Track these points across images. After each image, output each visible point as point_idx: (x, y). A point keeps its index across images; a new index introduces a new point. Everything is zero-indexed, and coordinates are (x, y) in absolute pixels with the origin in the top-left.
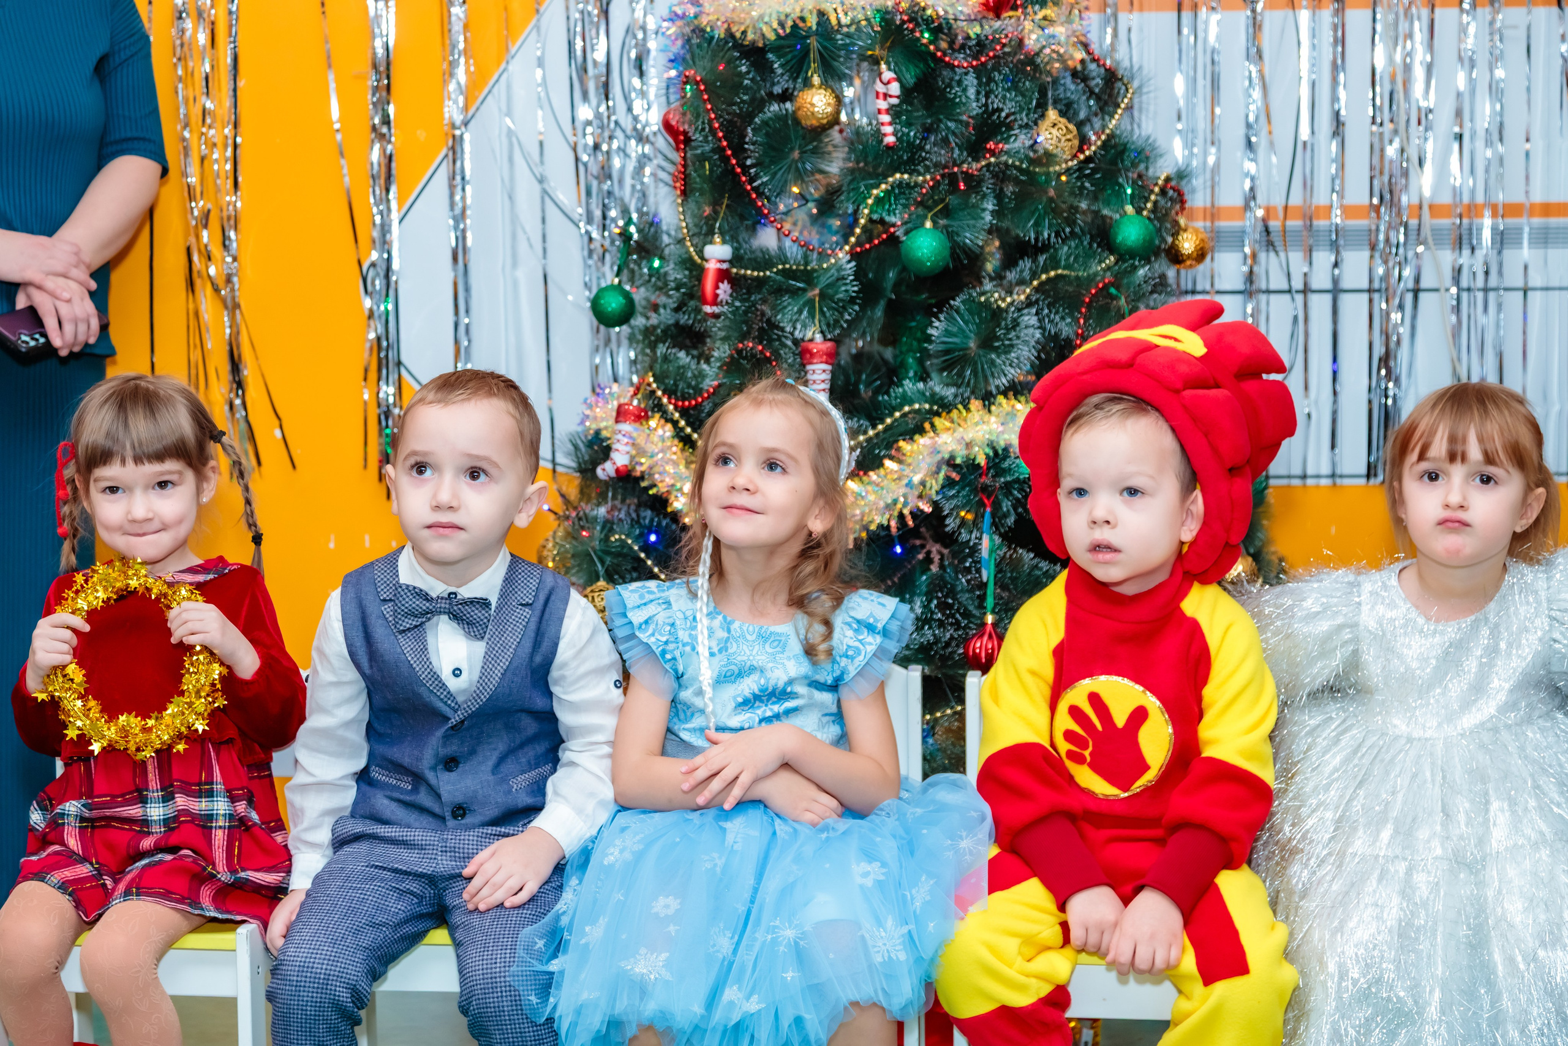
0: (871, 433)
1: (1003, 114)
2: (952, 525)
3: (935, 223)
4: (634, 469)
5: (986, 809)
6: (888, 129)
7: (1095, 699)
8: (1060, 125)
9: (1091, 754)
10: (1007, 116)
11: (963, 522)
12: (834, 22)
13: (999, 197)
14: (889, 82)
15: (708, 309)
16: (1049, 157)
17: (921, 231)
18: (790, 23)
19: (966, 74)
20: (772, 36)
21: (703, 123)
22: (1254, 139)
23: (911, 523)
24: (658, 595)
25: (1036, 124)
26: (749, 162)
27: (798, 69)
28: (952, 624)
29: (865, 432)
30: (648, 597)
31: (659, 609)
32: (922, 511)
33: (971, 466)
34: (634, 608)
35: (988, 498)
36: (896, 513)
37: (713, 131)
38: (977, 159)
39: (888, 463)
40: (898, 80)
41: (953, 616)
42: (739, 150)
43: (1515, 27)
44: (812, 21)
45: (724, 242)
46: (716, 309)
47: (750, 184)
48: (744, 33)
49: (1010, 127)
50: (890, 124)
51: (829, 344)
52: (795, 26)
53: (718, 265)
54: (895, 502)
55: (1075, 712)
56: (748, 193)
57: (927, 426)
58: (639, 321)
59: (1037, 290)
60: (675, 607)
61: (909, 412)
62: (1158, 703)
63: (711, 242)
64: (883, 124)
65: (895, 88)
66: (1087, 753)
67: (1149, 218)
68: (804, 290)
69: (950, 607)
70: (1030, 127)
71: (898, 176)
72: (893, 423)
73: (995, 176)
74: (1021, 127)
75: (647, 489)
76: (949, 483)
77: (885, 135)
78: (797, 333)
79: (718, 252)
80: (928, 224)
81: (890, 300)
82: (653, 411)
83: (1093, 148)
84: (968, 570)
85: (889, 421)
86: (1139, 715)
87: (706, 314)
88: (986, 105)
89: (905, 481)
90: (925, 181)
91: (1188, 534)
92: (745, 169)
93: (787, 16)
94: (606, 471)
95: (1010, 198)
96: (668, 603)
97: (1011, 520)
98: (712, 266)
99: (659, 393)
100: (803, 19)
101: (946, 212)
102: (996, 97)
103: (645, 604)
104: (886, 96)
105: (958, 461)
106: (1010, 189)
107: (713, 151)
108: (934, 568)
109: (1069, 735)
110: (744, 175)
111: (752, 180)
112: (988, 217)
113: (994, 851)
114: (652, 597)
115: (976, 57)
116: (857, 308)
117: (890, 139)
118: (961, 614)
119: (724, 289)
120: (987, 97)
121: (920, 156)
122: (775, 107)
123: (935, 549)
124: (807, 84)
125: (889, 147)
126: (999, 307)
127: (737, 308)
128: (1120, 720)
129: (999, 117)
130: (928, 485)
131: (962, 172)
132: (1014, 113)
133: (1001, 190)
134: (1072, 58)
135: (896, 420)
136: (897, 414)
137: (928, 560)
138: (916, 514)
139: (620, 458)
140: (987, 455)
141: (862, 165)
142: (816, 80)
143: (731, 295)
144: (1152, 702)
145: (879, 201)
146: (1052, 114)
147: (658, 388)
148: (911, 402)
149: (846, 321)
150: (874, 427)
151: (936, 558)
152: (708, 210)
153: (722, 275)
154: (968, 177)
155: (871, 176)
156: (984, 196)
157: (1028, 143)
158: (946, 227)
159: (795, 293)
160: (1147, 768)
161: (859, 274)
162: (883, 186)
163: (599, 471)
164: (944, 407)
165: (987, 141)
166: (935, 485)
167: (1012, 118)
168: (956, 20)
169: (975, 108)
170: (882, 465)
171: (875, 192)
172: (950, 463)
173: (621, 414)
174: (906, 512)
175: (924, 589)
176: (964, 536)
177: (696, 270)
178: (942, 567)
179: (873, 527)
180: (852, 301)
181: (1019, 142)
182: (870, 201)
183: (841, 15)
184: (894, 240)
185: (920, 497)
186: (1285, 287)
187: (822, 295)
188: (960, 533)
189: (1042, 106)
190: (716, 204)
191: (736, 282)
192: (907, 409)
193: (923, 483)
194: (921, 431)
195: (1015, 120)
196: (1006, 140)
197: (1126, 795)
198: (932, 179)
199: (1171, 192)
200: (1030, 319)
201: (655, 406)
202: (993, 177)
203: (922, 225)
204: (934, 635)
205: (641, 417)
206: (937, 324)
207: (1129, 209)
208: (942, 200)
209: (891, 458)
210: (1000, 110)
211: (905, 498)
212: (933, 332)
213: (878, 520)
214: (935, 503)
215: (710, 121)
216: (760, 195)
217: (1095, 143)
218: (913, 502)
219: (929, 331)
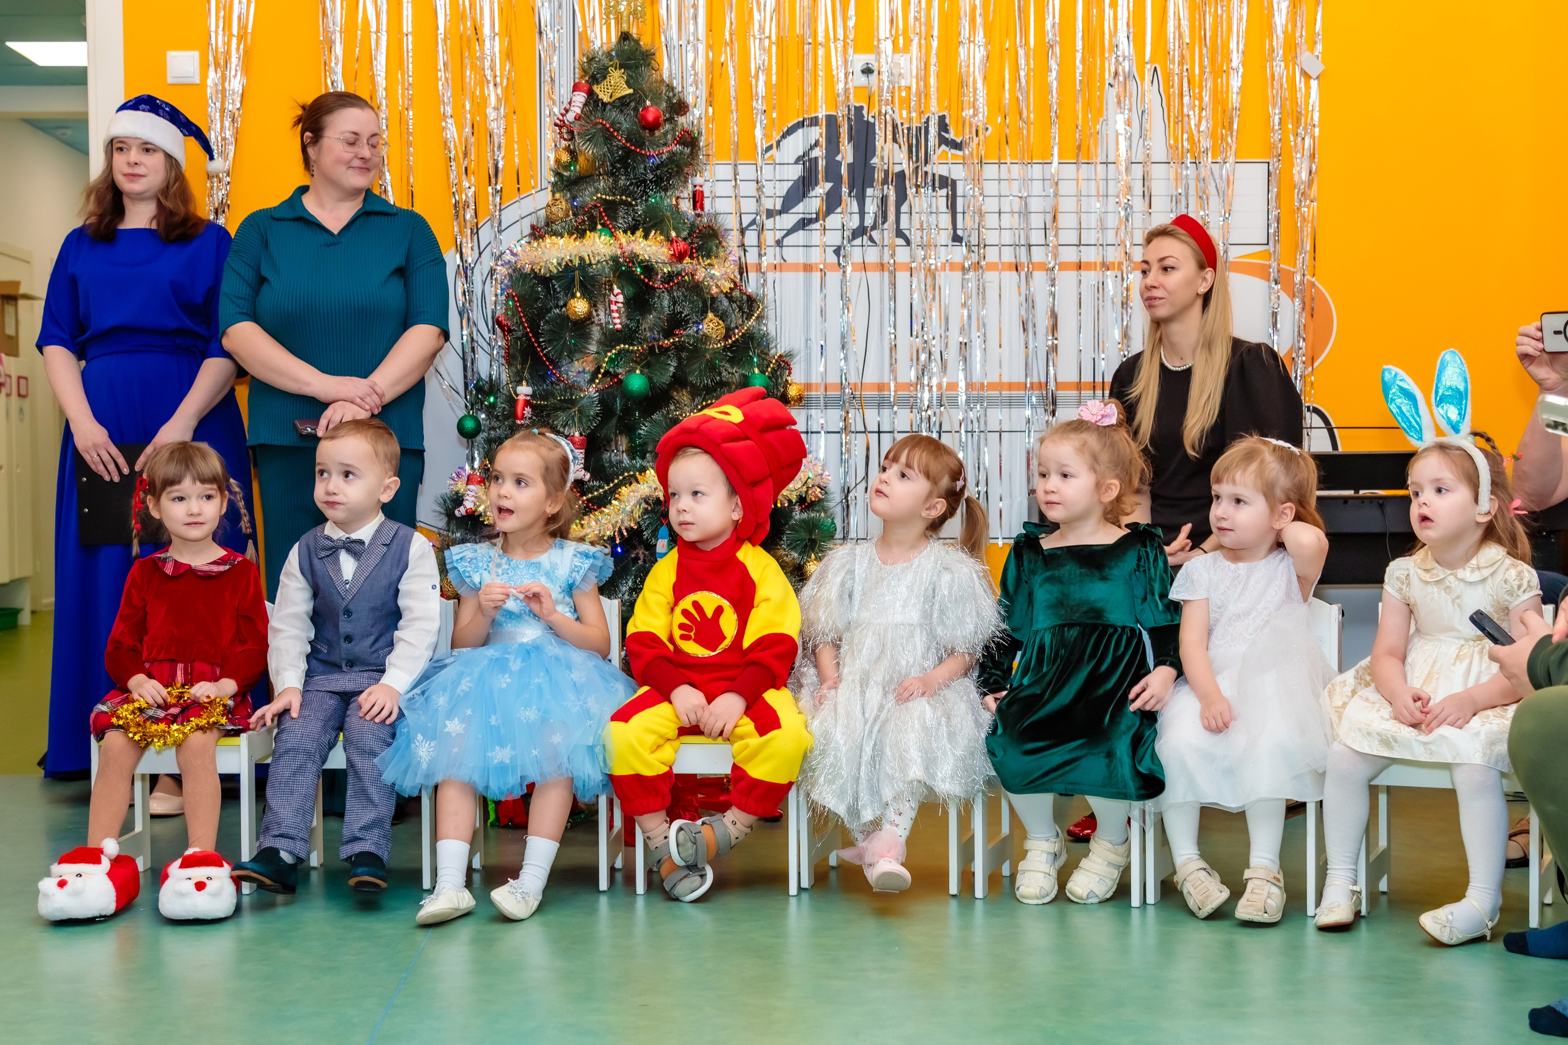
0: (606, 488)
1: (683, 315)
3: (642, 372)
4: (476, 511)
6: (618, 321)
7: (696, 604)
8: (715, 321)
9: (695, 634)
10: (686, 316)
12: (588, 262)
13: (680, 359)
14: (617, 294)
15: (518, 422)
16: (706, 338)
17: (633, 375)
18: (564, 263)
19: (663, 292)
20: (555, 271)
21: (516, 319)
23: (625, 534)
24: (470, 548)
25: (701, 321)
26: (541, 340)
27: (569, 289)
29: (603, 487)
30: (465, 549)
32: (632, 528)
34: (456, 554)
36: (618, 529)
37: (522, 323)
38: (667, 338)
39: (613, 502)
40: (622, 293)
42: (537, 335)
44: (577, 262)
45: (527, 385)
46: (523, 422)
47: (542, 352)
48: (540, 270)
49: (687, 322)
50: (618, 318)
51: (583, 438)
52: (567, 264)
53: (525, 398)
54: (617, 522)
55: (685, 613)
56: (541, 357)
57: (634, 480)
61: (626, 475)
62: (728, 604)
63: (521, 385)
64: (614, 318)
65: (621, 298)
66: (692, 634)
67: (769, 377)
68: (570, 409)
70: (698, 323)
71: (622, 346)
73: (677, 347)
74: (692, 322)
76: (646, 511)
77: (616, 324)
79: (524, 390)
80: (638, 372)
81: (620, 416)
83: (737, 337)
85: (616, 481)
86: (719, 610)
88: (674, 309)
89: (623, 511)
90: (638, 350)
91: (738, 516)
92: (539, 343)
93: (562, 259)
94: (460, 512)
95: (685, 360)
98: (521, 398)
100: (571, 261)
101: (649, 366)
102: (679, 305)
103: (462, 552)
104: (616, 302)
105: (649, 498)
106: (684, 355)
107: (523, 335)
108: (640, 562)
109: (682, 626)
110: (539, 347)
111: (543, 350)
112: (671, 369)
113: (645, 689)
114: (467, 548)
115: (668, 284)
116: (600, 419)
117: (619, 326)
119: (528, 411)
120: (674, 305)
121: (635, 335)
122: (557, 310)
123: (641, 551)
124: (573, 296)
125: (617, 330)
128: (709, 614)
129: (680, 316)
130: (634, 512)
131: (659, 345)
132: (689, 314)
133: (680, 355)
134: (724, 286)
135: (620, 480)
136: (621, 477)
137: (637, 558)
138: (630, 530)
139: (469, 504)
141: (602, 340)
142: (578, 294)
143: (532, 414)
144: (725, 604)
145: (611, 360)
146: (710, 315)
149: (594, 426)
150: (608, 485)
151: (642, 557)
152: (519, 367)
153: (527, 403)
154: (661, 347)
155: (608, 346)
156: (669, 357)
157: (696, 330)
158: (648, 373)
159: (564, 410)
160: (725, 638)
161: (602, 402)
162: (614, 351)
163: (456, 512)
165: (674, 328)
166: (638, 512)
167: (688, 317)
168: (656, 262)
169: (667, 311)
170: (611, 503)
171: (609, 354)
172: (646, 500)
173: (470, 480)
174: (623, 528)
175: (633, 572)
177: (512, 401)
178: (644, 561)
179: (605, 538)
180: (597, 415)
181: (691, 331)
182: (606, 359)
183: (592, 258)
184: (621, 381)
185: (630, 519)
187: (579, 411)
189: (704, 312)
190: (523, 363)
191: (533, 407)
193: (631, 512)
194: (631, 483)
195: (690, 318)
196: (684, 330)
197: (713, 654)
198: (642, 348)
199: (782, 363)
203: (635, 372)
206: (644, 428)
207: (756, 370)
208: (646, 359)
209: (616, 499)
210: (681, 313)
211: (622, 521)
212: (641, 432)
213: (608, 533)
214: (638, 523)
215: (521, 318)
216: (548, 359)
217: (737, 334)
218: (627, 524)
219: (640, 431)
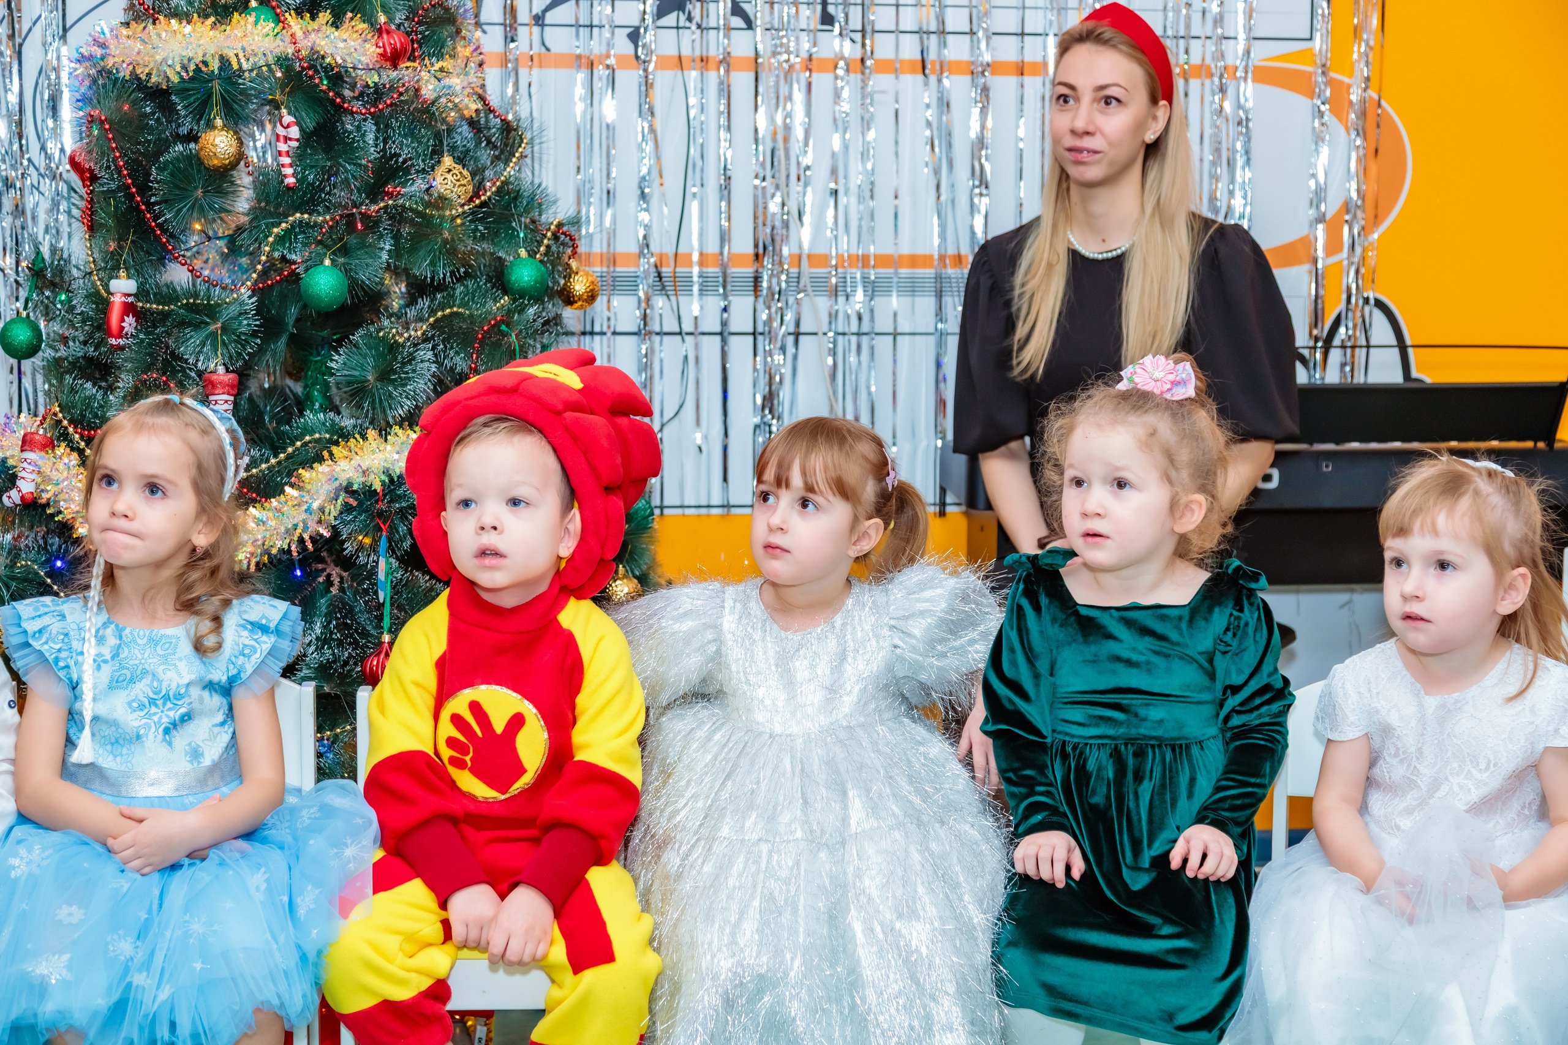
0: (273, 461)
1: (401, 160)
2: (350, 549)
3: (332, 260)
4: (40, 497)
5: (372, 814)
6: (289, 171)
7: (475, 707)
8: (455, 171)
9: (471, 760)
10: (405, 161)
11: (361, 547)
12: (235, 66)
13: (397, 237)
14: (288, 126)
15: (113, 341)
16: (442, 201)
17: (320, 268)
18: (192, 67)
19: (365, 120)
20: (175, 79)
21: (108, 161)
22: (647, 190)
23: (310, 546)
24: (53, 609)
25: (433, 170)
26: (153, 199)
27: (201, 112)
28: (350, 644)
29: (267, 461)
30: (43, 610)
31: (54, 620)
32: (321, 536)
33: (370, 493)
34: (29, 619)
35: (384, 523)
36: (296, 538)
37: (118, 167)
38: (374, 201)
39: (287, 489)
40: (298, 124)
41: (351, 636)
42: (144, 188)
43: (884, 92)
44: (215, 65)
45: (129, 277)
46: (121, 342)
47: (155, 221)
48: (149, 75)
49: (407, 171)
50: (291, 165)
51: (231, 376)
52: (198, 70)
53: (123, 299)
54: (295, 527)
55: (457, 720)
56: (152, 229)
57: (326, 454)
58: (46, 353)
59: (432, 326)
60: (69, 619)
61: (310, 442)
62: (535, 711)
63: (117, 277)
64: (283, 166)
65: (295, 132)
66: (468, 759)
67: (541, 261)
68: (207, 324)
69: (348, 627)
70: (426, 174)
71: (298, 215)
72: (294, 451)
73: (392, 218)
74: (418, 172)
75: (52, 516)
76: (347, 509)
77: (285, 176)
78: (200, 364)
79: (123, 286)
80: (327, 262)
81: (292, 334)
82: (58, 440)
83: (488, 194)
84: (366, 592)
85: (290, 450)
86: (517, 722)
87: (112, 345)
88: (384, 150)
89: (305, 507)
90: (324, 221)
91: (567, 549)
92: (150, 206)
93: (190, 60)
94: (12, 498)
95: (406, 239)
96: (63, 617)
97: (407, 544)
98: (117, 300)
99: (65, 423)
100: (205, 63)
101: (345, 251)
102: (394, 142)
103: (39, 616)
104: (287, 139)
105: (355, 487)
106: (406, 230)
107: (119, 188)
108: (334, 590)
109: (451, 742)
110: (149, 212)
111: (156, 217)
112: (385, 256)
113: (380, 854)
114: (46, 610)
115: (375, 105)
116: (258, 341)
117: (291, 180)
118: (358, 634)
119: (130, 322)
120: (385, 142)
121: (320, 197)
122: (179, 148)
123: (335, 572)
124: (210, 126)
125: (289, 188)
126: (396, 342)
127: (142, 341)
128: (499, 727)
129: (396, 161)
130: (327, 511)
131: (360, 213)
132: (411, 159)
133: (398, 230)
134: (467, 107)
135: (297, 449)
136: (299, 444)
137: (329, 582)
138: (315, 539)
139: (26, 486)
140: (383, 483)
141: (263, 204)
142: (219, 122)
143: (136, 328)
144: (528, 709)
145: (281, 240)
146: (447, 161)
147: (64, 418)
148: (312, 432)
149: (249, 354)
150: (276, 456)
151: (336, 580)
152: (113, 245)
153: (128, 309)
154: (365, 217)
155: (271, 215)
156: (381, 236)
157: (424, 187)
158: (344, 264)
159: (197, 326)
160: (524, 771)
161: (260, 310)
162: (284, 225)
163: (5, 499)
164: (342, 435)
165: (386, 183)
166: (333, 510)
167: (409, 163)
168: (354, 68)
169: (373, 153)
170: (283, 492)
171: (275, 230)
172: (348, 489)
173: (27, 443)
174: (306, 537)
175: (324, 610)
176: (362, 559)
177: (102, 303)
178: (342, 590)
179: (274, 551)
180: (254, 334)
181: (417, 186)
182: (271, 239)
183: (243, 60)
184: (294, 277)
185: (320, 522)
186: (677, 330)
187: (224, 329)
188: (358, 557)
189: (437, 153)
190: (121, 239)
191: (141, 315)
192: (308, 438)
193: (322, 510)
194: (320, 459)
195: (413, 165)
196: (404, 184)
197: (503, 797)
198: (332, 219)
199: (563, 237)
200: (425, 354)
201: (61, 435)
202: (390, 219)
203: (322, 263)
204: (333, 654)
205: (48, 445)
206: (336, 357)
207: (523, 253)
208: (341, 239)
209: (292, 486)
210: (398, 155)
211: (304, 522)
212: (333, 365)
213: (279, 544)
214: (334, 527)
215: (115, 159)
216: (164, 231)
217: (490, 189)
218: (313, 527)
219: (330, 364)
